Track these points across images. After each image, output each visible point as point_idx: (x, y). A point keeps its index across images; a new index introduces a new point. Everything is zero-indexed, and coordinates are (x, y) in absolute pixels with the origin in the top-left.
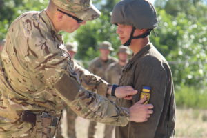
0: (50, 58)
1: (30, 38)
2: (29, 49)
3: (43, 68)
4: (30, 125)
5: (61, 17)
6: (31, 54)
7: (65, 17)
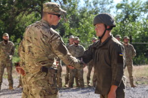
0: (53, 36)
1: (42, 30)
2: (43, 35)
3: (51, 42)
4: (45, 73)
5: (51, 17)
6: (45, 36)
7: (52, 16)
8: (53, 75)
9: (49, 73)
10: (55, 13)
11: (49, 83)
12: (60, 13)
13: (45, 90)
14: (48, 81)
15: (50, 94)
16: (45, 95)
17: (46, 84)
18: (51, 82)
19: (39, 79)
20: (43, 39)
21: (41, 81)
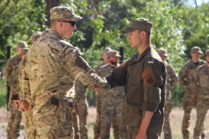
8: (65, 110)
9: (61, 106)
10: (67, 20)
11: (60, 121)
12: (73, 20)
13: (54, 130)
14: (59, 117)
15: (62, 135)
16: (54, 137)
17: (56, 122)
18: (63, 120)
19: (47, 114)
20: (53, 55)
21: (50, 118)
